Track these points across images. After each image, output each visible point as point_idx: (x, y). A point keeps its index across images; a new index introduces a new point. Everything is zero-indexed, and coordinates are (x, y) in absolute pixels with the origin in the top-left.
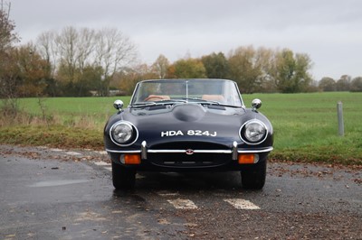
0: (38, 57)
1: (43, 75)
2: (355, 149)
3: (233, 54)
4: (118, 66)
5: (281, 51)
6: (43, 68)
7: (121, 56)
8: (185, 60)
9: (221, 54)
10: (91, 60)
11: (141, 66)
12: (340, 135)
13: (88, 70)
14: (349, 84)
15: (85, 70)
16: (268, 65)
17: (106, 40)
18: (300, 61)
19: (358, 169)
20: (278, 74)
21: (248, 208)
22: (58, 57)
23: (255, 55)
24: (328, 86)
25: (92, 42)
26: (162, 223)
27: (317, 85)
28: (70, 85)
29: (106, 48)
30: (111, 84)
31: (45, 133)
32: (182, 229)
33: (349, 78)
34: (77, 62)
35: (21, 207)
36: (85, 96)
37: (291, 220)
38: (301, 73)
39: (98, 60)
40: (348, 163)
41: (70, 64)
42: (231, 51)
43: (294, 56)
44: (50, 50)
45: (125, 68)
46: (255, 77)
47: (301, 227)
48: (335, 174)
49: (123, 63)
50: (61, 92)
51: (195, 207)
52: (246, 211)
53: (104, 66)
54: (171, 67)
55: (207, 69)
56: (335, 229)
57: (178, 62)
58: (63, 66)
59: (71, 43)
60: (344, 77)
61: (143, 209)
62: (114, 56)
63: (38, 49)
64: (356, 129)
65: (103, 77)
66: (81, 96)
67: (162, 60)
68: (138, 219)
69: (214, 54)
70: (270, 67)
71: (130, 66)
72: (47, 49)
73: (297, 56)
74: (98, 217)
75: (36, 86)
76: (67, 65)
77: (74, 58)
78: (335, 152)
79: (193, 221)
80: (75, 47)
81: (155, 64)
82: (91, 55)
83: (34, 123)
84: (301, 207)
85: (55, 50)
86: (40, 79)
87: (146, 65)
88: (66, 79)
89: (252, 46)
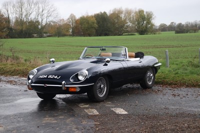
0: (2, 16)
1: (6, 26)
2: (174, 75)
3: (112, 12)
4: (48, 20)
5: (137, 10)
6: (6, 22)
7: (49, 15)
8: (85, 16)
9: (105, 13)
10: (32, 17)
11: (61, 20)
12: (167, 67)
13: (31, 22)
14: (174, 27)
15: (29, 22)
16: (130, 18)
17: (40, 6)
18: (148, 16)
19: (175, 87)
20: (136, 23)
21: (122, 113)
22: (14, 15)
23: (124, 13)
24: (164, 28)
25: (32, 7)
26: (83, 123)
27: (158, 28)
28: (22, 31)
29: (41, 10)
30: (44, 30)
31: (17, 68)
32: (93, 126)
33: (175, 24)
34: (25, 19)
35: (15, 116)
36: (30, 37)
37: (142, 119)
38: (149, 22)
39: (37, 17)
40: (170, 84)
41: (21, 20)
42: (110, 11)
43: (145, 13)
44: (9, 11)
45: (52, 21)
46: (124, 25)
47: (147, 123)
48: (164, 91)
49: (50, 19)
50: (17, 36)
51: (98, 113)
52: (122, 115)
53: (40, 20)
54: (78, 20)
55: (97, 21)
56: (162, 124)
57: (81, 18)
58: (17, 21)
59: (21, 8)
60: (172, 23)
61: (73, 116)
62: (46, 15)
63: (2, 11)
64: (175, 63)
65: (40, 27)
66: (28, 38)
67: (72, 16)
68: (72, 121)
69: (101, 13)
70: (132, 19)
71: (54, 20)
72: (8, 11)
73: (146, 12)
74: (53, 120)
75: (2, 32)
76: (19, 20)
77: (23, 16)
78: (164, 78)
79: (97, 121)
80: (23, 10)
81: (69, 19)
82: (32, 14)
83: (9, 62)
84: (147, 112)
85: (12, 12)
86: (4, 28)
87: (63, 20)
88: (19, 28)
89: (121, 8)
